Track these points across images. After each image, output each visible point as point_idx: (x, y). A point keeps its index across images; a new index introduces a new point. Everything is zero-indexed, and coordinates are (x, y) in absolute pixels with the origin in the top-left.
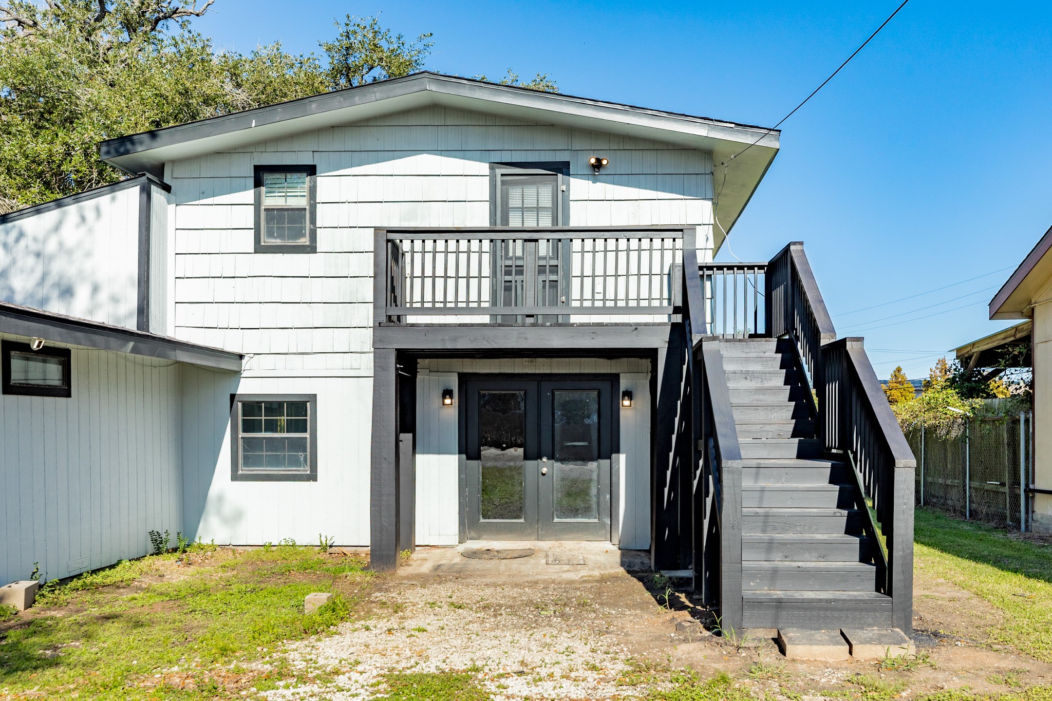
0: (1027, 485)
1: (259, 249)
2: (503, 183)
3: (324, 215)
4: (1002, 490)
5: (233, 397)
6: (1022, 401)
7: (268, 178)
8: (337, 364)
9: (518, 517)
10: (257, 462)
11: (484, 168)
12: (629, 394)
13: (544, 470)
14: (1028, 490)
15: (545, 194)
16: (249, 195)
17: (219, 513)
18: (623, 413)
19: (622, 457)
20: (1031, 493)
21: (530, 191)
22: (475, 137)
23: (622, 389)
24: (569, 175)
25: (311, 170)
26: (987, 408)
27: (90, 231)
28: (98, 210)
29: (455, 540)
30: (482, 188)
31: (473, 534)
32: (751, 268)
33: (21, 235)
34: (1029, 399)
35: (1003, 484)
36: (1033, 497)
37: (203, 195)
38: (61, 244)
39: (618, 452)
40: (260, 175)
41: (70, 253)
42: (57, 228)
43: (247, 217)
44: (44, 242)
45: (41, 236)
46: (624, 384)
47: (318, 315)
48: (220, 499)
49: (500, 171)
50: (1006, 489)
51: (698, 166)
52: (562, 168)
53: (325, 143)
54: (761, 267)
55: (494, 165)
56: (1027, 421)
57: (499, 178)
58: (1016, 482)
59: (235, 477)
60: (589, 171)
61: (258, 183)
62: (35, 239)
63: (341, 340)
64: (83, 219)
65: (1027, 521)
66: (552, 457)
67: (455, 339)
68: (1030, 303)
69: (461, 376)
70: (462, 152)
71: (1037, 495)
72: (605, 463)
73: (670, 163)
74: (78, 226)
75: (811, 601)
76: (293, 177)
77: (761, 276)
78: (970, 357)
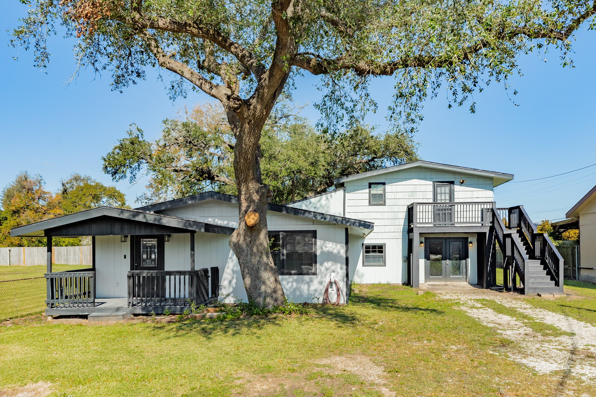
0: (578, 267)
1: (370, 204)
2: (437, 186)
3: (388, 196)
4: (569, 268)
5: (363, 244)
6: (576, 242)
7: (372, 186)
8: (391, 235)
9: (441, 276)
10: (369, 262)
11: (431, 183)
12: (471, 243)
13: (448, 263)
14: (578, 268)
15: (447, 189)
16: (367, 190)
17: (357, 275)
18: (469, 248)
19: (469, 259)
20: (579, 269)
21: (443, 189)
22: (428, 174)
23: (469, 241)
24: (454, 184)
25: (384, 184)
26: (564, 244)
27: (329, 201)
28: (331, 196)
29: (424, 282)
30: (431, 188)
31: (428, 280)
32: (504, 209)
33: (311, 203)
34: (578, 242)
35: (570, 267)
36: (580, 270)
37: (354, 191)
38: (321, 205)
39: (468, 258)
40: (370, 185)
41: (323, 207)
42: (320, 201)
43: (367, 196)
44: (316, 204)
45: (315, 203)
46: (469, 240)
47: (387, 222)
48: (358, 271)
49: (436, 184)
50: (571, 268)
51: (489, 182)
52: (452, 183)
53: (388, 177)
54: (507, 209)
55: (434, 182)
56: (578, 248)
57: (435, 186)
58: (574, 265)
59: (363, 265)
60: (460, 184)
61: (370, 187)
62: (314, 204)
63: (392, 229)
64: (327, 198)
65: (578, 277)
66: (450, 259)
67: (435, 230)
68: (578, 214)
69: (425, 238)
70: (425, 179)
71: (581, 269)
72: (464, 261)
73: (481, 181)
74: (325, 200)
75: (543, 288)
76: (379, 186)
77: (507, 211)
78: (556, 226)
